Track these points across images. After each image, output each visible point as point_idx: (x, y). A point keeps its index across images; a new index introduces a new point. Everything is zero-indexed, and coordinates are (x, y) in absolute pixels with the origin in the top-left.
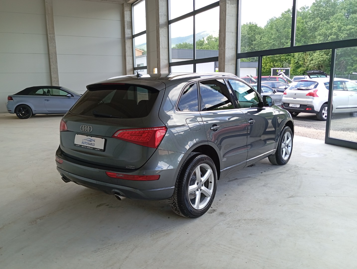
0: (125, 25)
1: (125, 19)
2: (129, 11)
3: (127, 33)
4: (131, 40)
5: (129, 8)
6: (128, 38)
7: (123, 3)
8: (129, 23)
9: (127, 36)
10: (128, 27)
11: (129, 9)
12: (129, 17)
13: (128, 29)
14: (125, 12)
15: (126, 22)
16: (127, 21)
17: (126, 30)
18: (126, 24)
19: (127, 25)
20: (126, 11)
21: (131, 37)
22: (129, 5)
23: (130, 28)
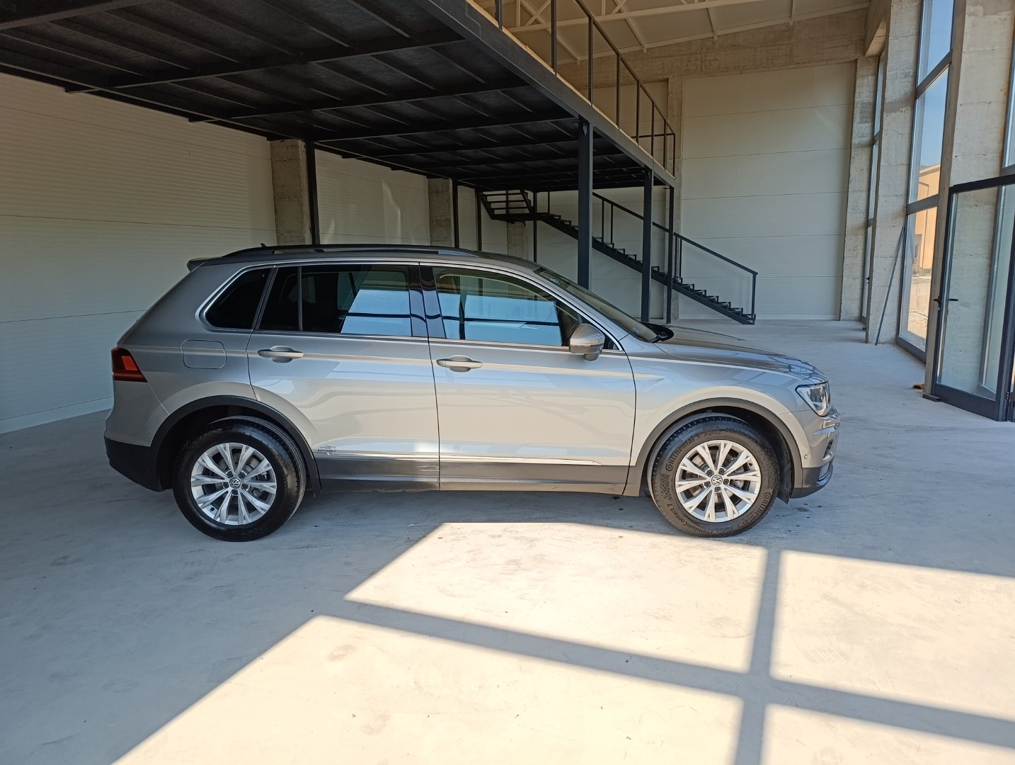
0: (855, 112)
1: (857, 100)
2: (870, 77)
3: (858, 133)
4: (867, 150)
5: (870, 67)
6: (861, 146)
7: (854, 58)
8: (868, 106)
9: (855, 141)
10: (862, 118)
11: (871, 72)
12: (869, 91)
13: (861, 122)
14: (858, 82)
15: (859, 106)
16: (862, 103)
17: (855, 125)
18: (857, 111)
19: (861, 113)
20: (863, 76)
21: (870, 141)
22: (871, 60)
23: (869, 120)
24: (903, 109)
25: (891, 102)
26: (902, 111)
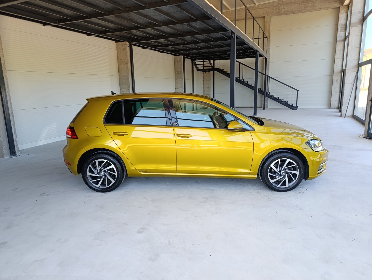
0: (338, 28)
1: (339, 23)
2: (345, 14)
3: (339, 35)
4: (343, 42)
5: (345, 10)
6: (340, 41)
7: (339, 6)
8: (344, 25)
9: (338, 39)
10: (341, 30)
11: (345, 12)
12: (345, 20)
13: (341, 32)
14: (340, 16)
15: (340, 25)
16: (342, 24)
17: (338, 33)
19: (341, 28)
20: (342, 13)
21: (344, 39)
22: (345, 7)
23: (344, 31)
24: (358, 26)
25: (353, 23)
26: (358, 27)
